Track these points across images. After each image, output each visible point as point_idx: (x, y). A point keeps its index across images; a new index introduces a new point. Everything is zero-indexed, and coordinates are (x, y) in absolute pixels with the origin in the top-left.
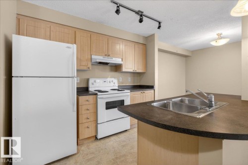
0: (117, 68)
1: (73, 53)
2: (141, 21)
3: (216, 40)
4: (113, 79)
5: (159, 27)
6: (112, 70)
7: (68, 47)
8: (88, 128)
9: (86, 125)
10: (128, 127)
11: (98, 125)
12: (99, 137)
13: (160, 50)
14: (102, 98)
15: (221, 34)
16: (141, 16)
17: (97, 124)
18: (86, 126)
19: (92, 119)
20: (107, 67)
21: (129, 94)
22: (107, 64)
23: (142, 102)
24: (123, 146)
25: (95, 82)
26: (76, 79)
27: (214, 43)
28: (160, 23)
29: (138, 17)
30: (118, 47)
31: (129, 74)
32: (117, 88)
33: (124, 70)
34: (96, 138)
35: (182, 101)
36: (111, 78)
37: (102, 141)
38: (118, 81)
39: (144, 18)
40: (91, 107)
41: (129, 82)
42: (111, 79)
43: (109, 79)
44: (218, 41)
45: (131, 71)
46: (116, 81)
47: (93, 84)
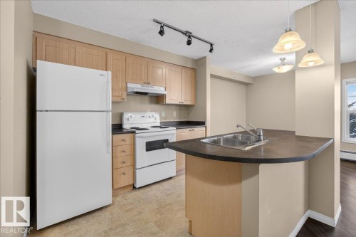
0: (158, 99)
1: (108, 82)
2: (189, 43)
3: (278, 66)
4: (154, 113)
5: (211, 50)
6: (151, 102)
7: (102, 75)
8: (124, 174)
9: (122, 170)
10: (174, 174)
11: (137, 171)
12: (138, 185)
13: (212, 76)
14: (142, 137)
15: (284, 59)
16: (189, 37)
17: (135, 169)
18: (122, 172)
19: (129, 163)
20: (146, 98)
21: (174, 132)
22: (146, 94)
23: (190, 138)
24: (168, 195)
25: (131, 117)
26: (111, 113)
27: (276, 70)
28: (211, 45)
29: (186, 39)
30: (160, 72)
31: (174, 107)
32: (159, 125)
33: (168, 101)
34: (134, 187)
35: (235, 137)
36: (151, 111)
37: (142, 191)
38: (161, 116)
39: (193, 40)
40: (128, 149)
41: (174, 116)
42: (151, 114)
43: (149, 114)
44: (281, 67)
45: (177, 102)
46: (157, 116)
47: (128, 119)
